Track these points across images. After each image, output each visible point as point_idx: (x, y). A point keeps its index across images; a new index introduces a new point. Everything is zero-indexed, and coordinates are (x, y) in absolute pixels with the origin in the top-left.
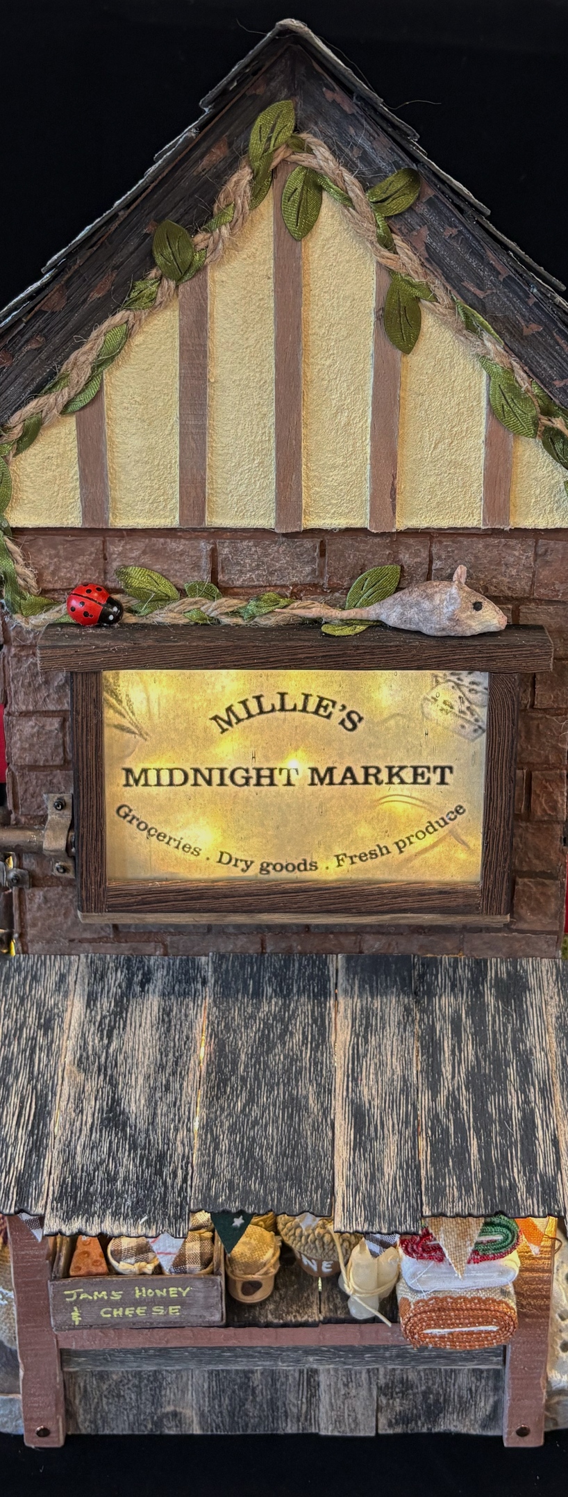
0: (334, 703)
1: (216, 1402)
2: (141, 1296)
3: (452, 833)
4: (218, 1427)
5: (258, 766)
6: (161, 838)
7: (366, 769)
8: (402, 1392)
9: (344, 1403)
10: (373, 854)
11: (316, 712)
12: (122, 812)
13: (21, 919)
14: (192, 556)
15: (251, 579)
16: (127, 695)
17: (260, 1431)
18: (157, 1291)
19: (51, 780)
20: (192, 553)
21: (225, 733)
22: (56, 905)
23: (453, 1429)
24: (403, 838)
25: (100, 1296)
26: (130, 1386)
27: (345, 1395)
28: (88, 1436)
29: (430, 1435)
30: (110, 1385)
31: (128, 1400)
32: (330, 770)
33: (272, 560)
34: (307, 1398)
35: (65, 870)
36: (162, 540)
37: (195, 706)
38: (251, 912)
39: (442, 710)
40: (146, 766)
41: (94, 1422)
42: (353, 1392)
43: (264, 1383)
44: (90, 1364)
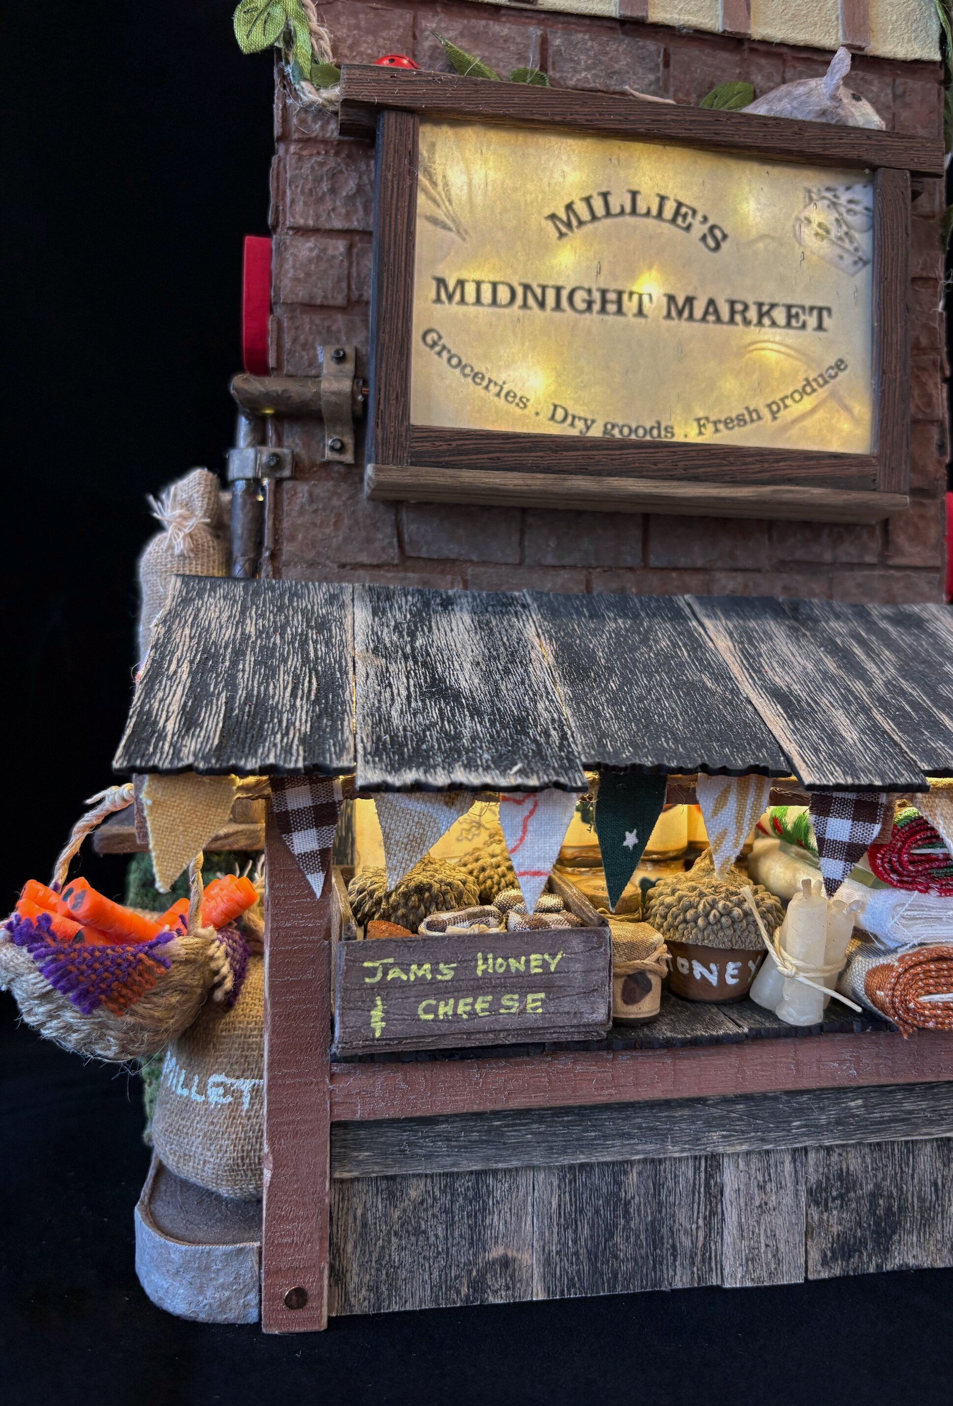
0: (694, 212)
1: (570, 1233)
2: (485, 972)
3: (833, 395)
4: (572, 1284)
5: (603, 286)
6: (478, 380)
7: (732, 303)
8: (841, 1196)
9: (758, 1222)
10: (741, 420)
11: (674, 221)
12: (429, 339)
13: (276, 530)
14: (518, 44)
15: (586, 80)
16: (444, 177)
17: (635, 1288)
18: (512, 961)
19: (329, 327)
20: (518, 40)
21: (565, 240)
22: (324, 509)
23: (912, 1262)
24: (777, 400)
25: (420, 973)
26: (436, 1210)
27: (760, 1206)
28: (364, 1317)
29: (881, 1276)
30: (405, 1211)
31: (432, 1239)
32: (690, 300)
33: (611, 59)
34: (705, 1218)
35: (342, 450)
36: (483, 22)
37: (529, 198)
38: (599, 474)
39: (817, 234)
40: (464, 275)
41: (374, 1288)
42: (773, 1200)
43: (642, 1192)
44: (377, 1163)
